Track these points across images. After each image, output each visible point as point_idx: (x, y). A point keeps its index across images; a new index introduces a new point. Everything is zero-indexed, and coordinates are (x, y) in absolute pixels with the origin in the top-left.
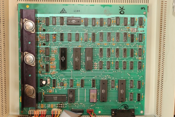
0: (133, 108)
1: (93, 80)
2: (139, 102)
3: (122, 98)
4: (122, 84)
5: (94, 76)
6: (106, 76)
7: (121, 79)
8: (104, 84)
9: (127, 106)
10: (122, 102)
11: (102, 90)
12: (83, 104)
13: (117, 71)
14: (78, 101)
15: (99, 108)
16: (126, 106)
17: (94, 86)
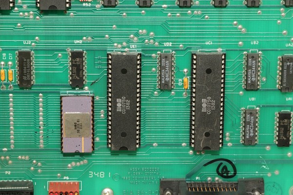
0: (256, 174)
1: (77, 56)
2: (285, 149)
3: (207, 134)
4: (209, 71)
5: (80, 38)
6: (137, 35)
7: (203, 47)
8: (124, 71)
9: (230, 168)
10: (207, 149)
11: (118, 100)
12: (31, 160)
13: (186, 15)
14: (9, 146)
15: (106, 175)
16: (225, 167)
17: (77, 82)
